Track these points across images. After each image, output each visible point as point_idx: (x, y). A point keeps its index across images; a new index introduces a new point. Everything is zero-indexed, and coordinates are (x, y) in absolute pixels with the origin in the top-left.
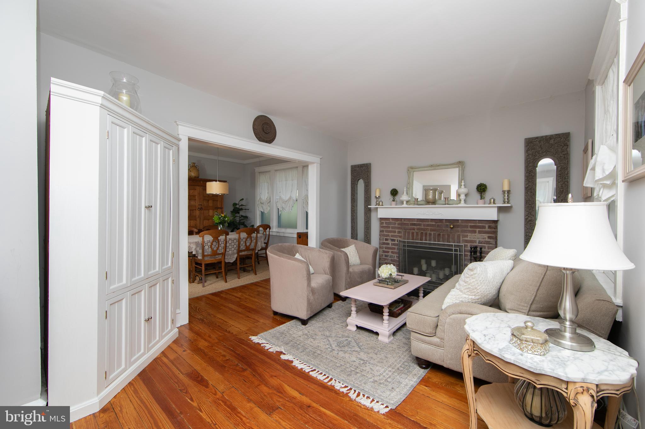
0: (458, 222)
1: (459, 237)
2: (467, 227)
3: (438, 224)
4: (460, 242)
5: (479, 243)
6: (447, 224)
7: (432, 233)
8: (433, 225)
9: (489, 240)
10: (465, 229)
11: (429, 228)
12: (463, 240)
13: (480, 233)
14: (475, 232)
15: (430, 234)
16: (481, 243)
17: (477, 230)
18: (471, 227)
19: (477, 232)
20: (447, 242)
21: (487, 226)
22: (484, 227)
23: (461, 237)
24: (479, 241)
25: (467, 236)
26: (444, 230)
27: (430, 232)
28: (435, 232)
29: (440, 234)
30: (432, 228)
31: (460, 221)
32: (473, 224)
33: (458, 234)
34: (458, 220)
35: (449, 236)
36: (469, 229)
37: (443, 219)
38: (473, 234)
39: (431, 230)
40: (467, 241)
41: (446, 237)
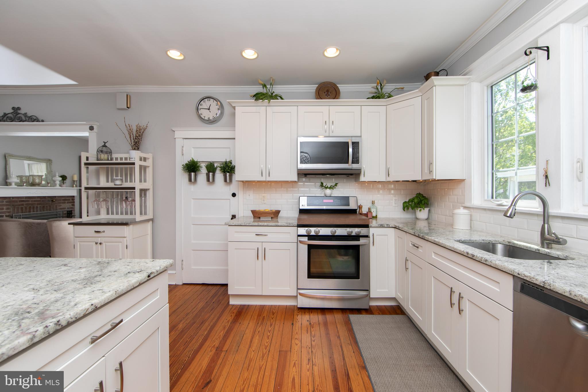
0: (56, 198)
1: (56, 206)
2: (60, 200)
3: (42, 200)
4: (57, 210)
5: (68, 209)
6: (49, 199)
7: (39, 206)
8: (39, 201)
9: (72, 206)
10: (60, 202)
11: (36, 203)
12: (59, 208)
13: (68, 203)
14: (65, 203)
15: (37, 207)
16: (69, 209)
17: (66, 201)
18: (63, 200)
19: (66, 203)
20: (50, 211)
21: (71, 199)
22: (69, 200)
23: (58, 207)
24: (67, 208)
25: (61, 206)
26: (47, 204)
27: (37, 206)
28: (40, 205)
29: (44, 206)
30: (38, 203)
31: (57, 197)
32: (64, 199)
33: (56, 205)
34: (55, 196)
35: (50, 206)
36: (62, 201)
37: (46, 196)
38: (64, 204)
39: (38, 204)
40: (61, 209)
41: (49, 207)
